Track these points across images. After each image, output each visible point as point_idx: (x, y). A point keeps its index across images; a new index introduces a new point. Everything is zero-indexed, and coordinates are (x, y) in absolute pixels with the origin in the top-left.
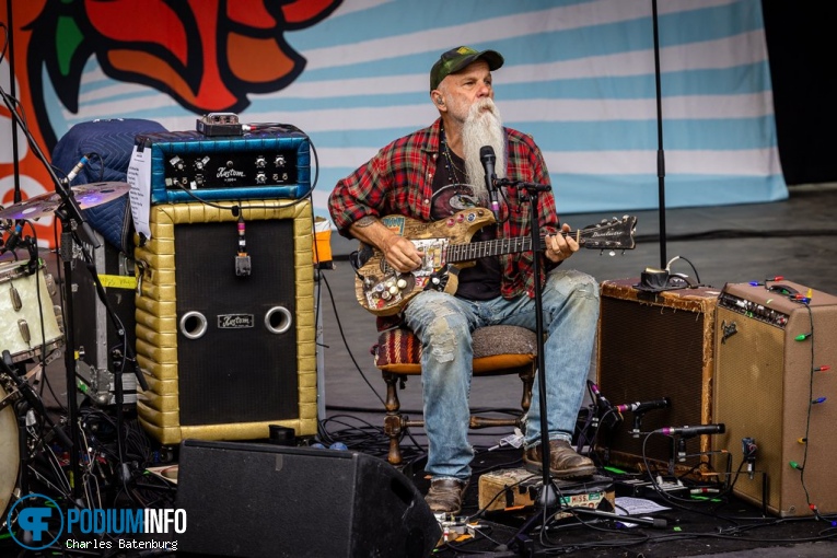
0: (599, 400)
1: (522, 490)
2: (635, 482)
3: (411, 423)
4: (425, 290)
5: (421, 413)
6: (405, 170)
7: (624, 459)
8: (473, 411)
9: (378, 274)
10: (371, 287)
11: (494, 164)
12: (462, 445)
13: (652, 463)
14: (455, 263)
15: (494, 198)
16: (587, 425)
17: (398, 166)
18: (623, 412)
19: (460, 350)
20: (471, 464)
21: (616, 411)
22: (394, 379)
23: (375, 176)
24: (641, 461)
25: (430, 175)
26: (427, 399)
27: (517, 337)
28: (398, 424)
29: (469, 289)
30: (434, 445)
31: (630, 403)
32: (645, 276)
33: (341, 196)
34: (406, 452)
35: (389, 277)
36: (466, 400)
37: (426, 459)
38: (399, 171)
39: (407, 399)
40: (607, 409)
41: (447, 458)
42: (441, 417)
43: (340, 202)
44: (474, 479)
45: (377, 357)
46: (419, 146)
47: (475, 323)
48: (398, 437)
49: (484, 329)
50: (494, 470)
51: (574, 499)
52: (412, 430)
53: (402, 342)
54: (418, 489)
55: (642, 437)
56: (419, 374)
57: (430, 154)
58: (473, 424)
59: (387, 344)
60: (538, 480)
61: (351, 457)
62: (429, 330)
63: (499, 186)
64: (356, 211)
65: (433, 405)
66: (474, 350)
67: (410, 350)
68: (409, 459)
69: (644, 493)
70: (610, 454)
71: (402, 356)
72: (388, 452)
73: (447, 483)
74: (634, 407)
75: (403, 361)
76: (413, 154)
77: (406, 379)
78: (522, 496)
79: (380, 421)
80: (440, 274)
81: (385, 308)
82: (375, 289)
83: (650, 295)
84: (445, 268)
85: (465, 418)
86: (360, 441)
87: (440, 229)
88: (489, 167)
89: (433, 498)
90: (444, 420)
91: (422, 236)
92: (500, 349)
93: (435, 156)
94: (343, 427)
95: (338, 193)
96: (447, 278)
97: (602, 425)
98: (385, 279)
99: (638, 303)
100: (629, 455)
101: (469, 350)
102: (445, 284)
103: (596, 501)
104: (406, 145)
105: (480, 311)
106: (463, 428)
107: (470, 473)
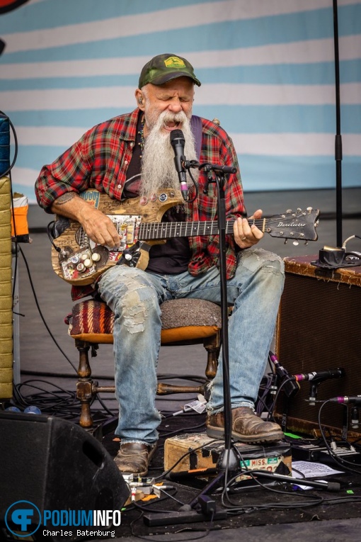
0: (278, 370)
1: (205, 453)
2: (311, 447)
3: (102, 389)
4: (118, 264)
5: (113, 379)
6: (104, 155)
7: (300, 425)
8: (160, 377)
9: (74, 245)
10: (66, 258)
11: (183, 146)
12: (151, 411)
13: (328, 429)
14: (147, 240)
15: (182, 179)
16: (266, 392)
17: (98, 150)
18: (300, 381)
19: (151, 321)
20: (158, 429)
21: (294, 381)
22: (86, 347)
23: (78, 160)
24: (317, 427)
25: (126, 162)
26: (118, 367)
27: (202, 310)
28: (90, 390)
29: (159, 263)
30: (124, 410)
31: (307, 372)
32: (323, 254)
33: (45, 177)
34: (96, 415)
35: (84, 249)
36: (154, 369)
37: (116, 422)
38: (98, 155)
39: (99, 365)
40: (284, 378)
41: (136, 423)
42: (131, 384)
43: (44, 183)
44: (161, 443)
45: (71, 327)
46: (118, 134)
47: (163, 296)
48: (90, 401)
49: (171, 302)
50: (178, 434)
51: (254, 463)
52: (101, 395)
53: (94, 313)
54: (108, 451)
55: (318, 405)
56: (112, 343)
57: (128, 142)
58: (160, 391)
59: (81, 314)
60: (220, 444)
61: (46, 421)
62: (121, 303)
63: (188, 168)
64: (57, 189)
65: (125, 373)
66: (162, 321)
67: (102, 320)
68: (99, 422)
69: (319, 458)
70: (287, 420)
71: (94, 326)
72: (80, 416)
73: (135, 446)
74: (311, 376)
75: (95, 331)
76: (113, 141)
77: (97, 348)
78: (205, 459)
79: (73, 386)
80: (132, 251)
81: (80, 279)
82: (71, 260)
83: (327, 272)
84: (137, 245)
85: (153, 385)
86: (52, 404)
87: (134, 206)
88: (179, 149)
89: (121, 460)
90: (134, 387)
91: (116, 212)
92: (187, 321)
93: (132, 145)
94: (36, 391)
95: (42, 175)
96: (139, 255)
97: (281, 394)
98: (80, 251)
99: (316, 279)
100: (305, 421)
101: (157, 322)
102: (137, 260)
103: (274, 464)
104: (106, 131)
105: (168, 284)
106: (151, 395)
107: (157, 437)
